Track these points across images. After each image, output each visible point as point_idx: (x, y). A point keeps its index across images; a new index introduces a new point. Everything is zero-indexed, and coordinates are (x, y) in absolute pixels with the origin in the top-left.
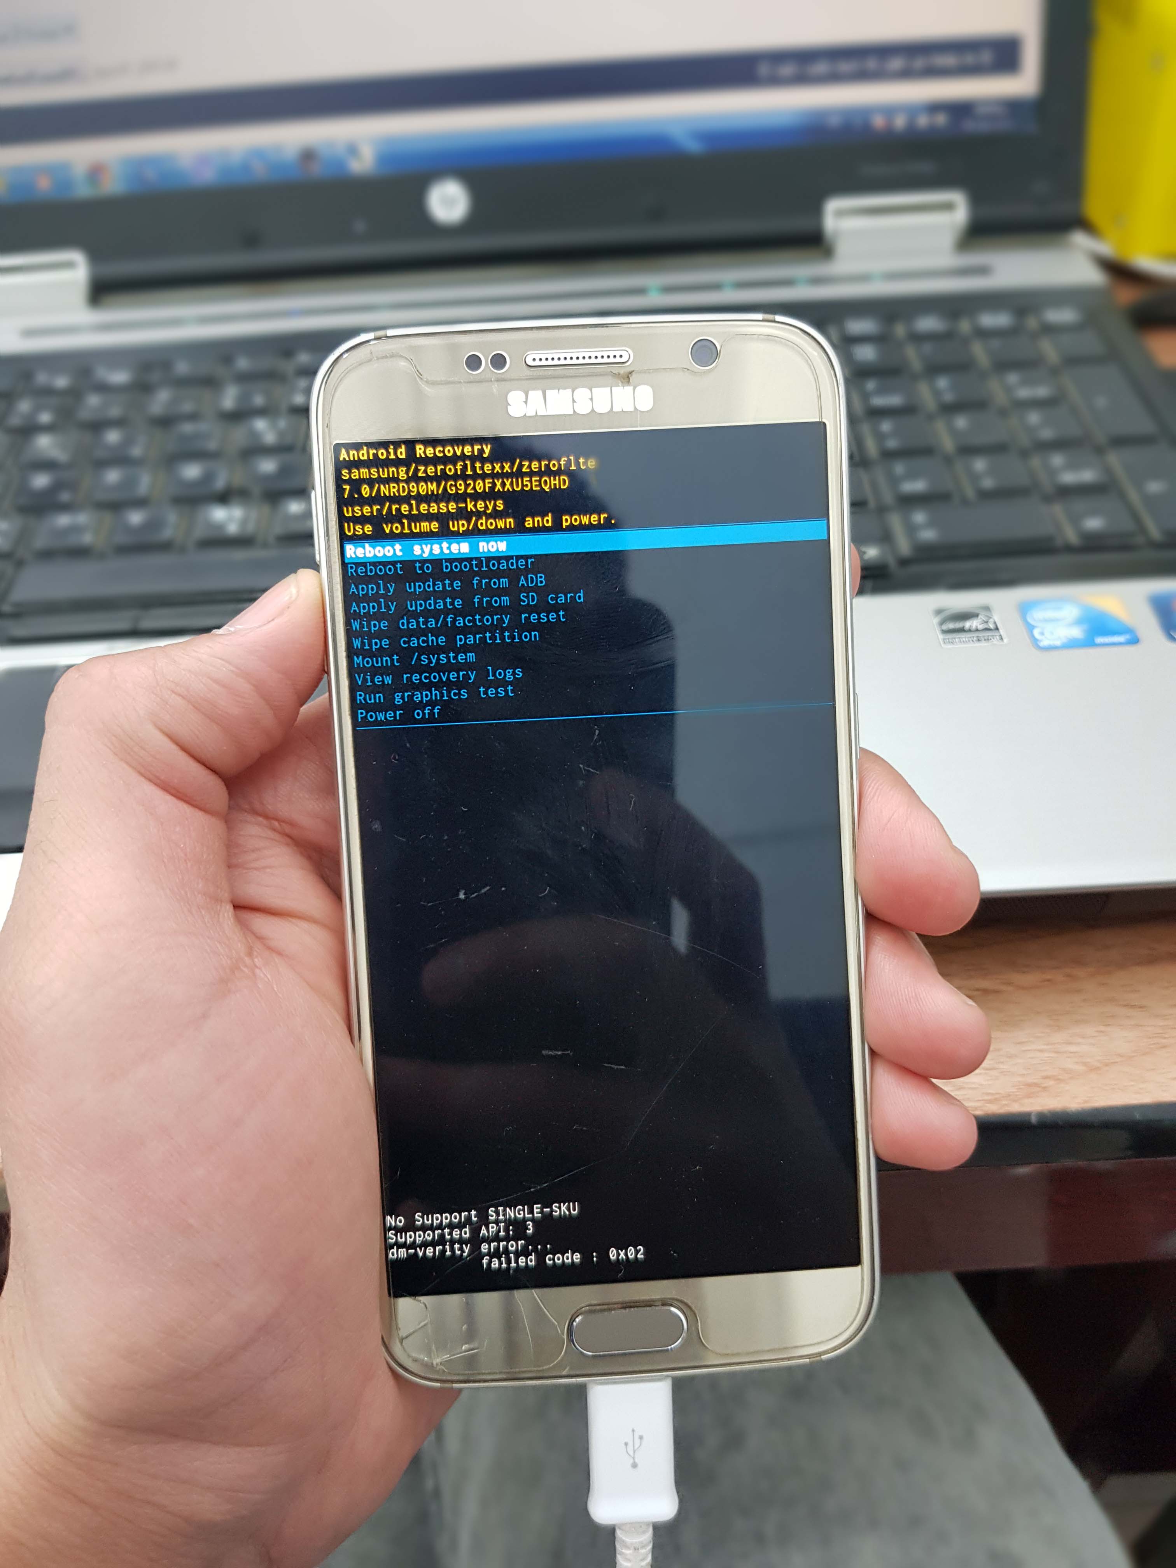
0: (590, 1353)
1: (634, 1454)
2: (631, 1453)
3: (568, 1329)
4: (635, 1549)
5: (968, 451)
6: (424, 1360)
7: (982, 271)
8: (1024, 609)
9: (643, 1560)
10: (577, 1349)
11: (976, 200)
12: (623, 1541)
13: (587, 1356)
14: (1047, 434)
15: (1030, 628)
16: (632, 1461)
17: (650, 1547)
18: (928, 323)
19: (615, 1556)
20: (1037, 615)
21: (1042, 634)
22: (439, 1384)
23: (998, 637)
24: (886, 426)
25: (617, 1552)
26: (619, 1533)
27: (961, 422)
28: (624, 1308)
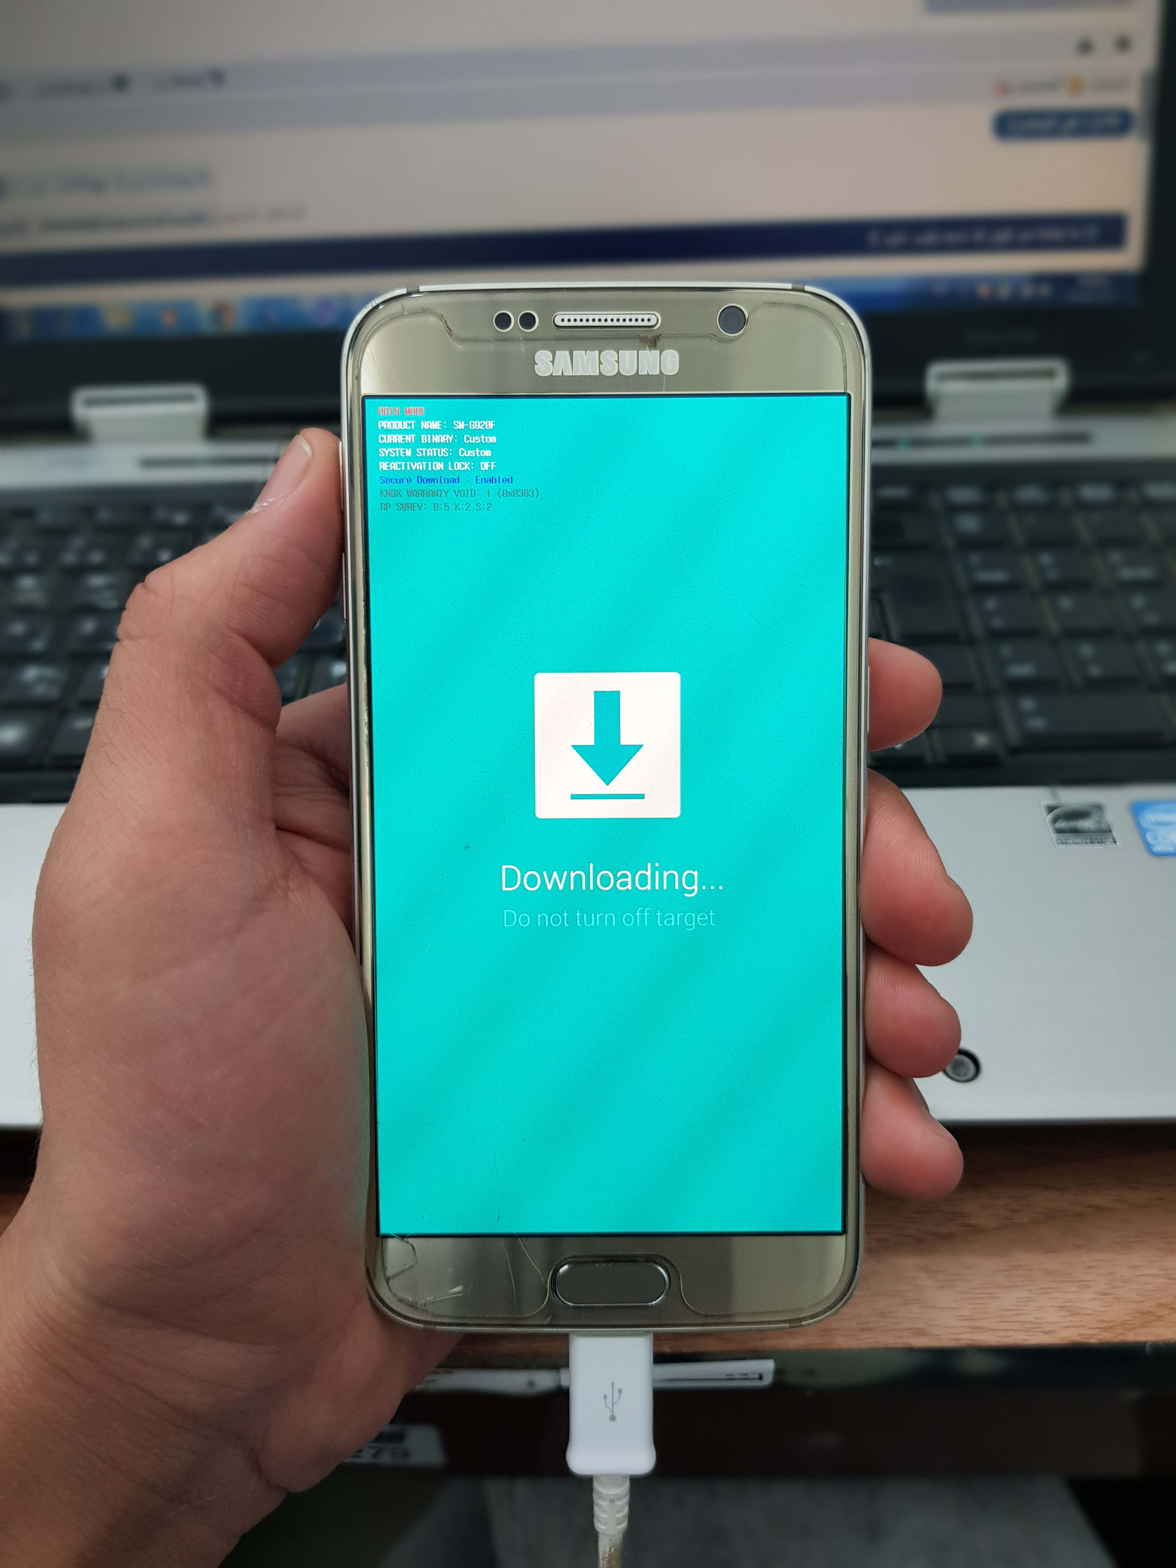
0: (571, 1304)
1: (613, 1408)
2: (610, 1405)
3: (551, 1279)
4: (611, 1501)
5: (1075, 634)
6: (409, 1300)
7: (1082, 438)
8: (1137, 809)
9: (619, 1512)
10: (560, 1299)
11: (1077, 369)
12: (600, 1493)
13: (568, 1306)
14: (1151, 619)
15: (1142, 832)
16: (610, 1414)
17: (627, 1499)
18: (1030, 494)
19: (592, 1508)
20: (1150, 817)
21: (1155, 838)
22: (422, 1326)
23: (1111, 839)
24: (991, 604)
25: (595, 1504)
26: (597, 1486)
27: (1066, 603)
28: (608, 1262)
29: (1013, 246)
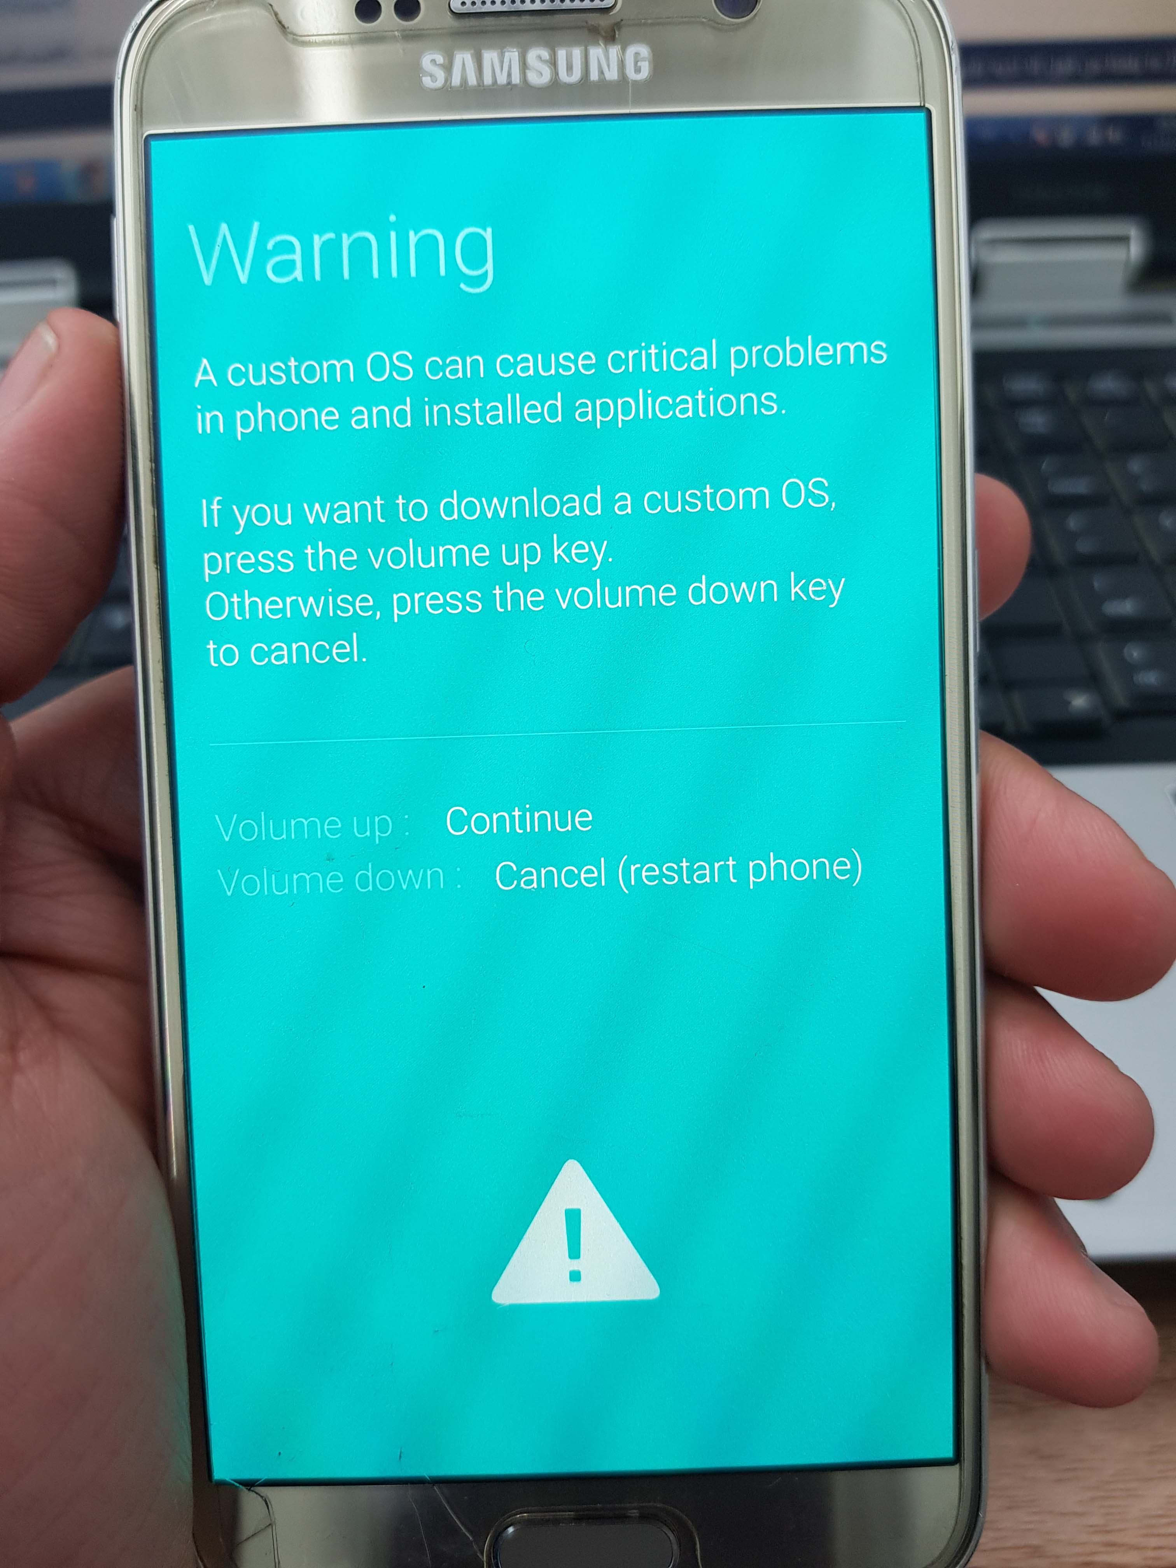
7: (1163, 319)
18: (1108, 385)
28: (579, 1519)
29: (1077, 80)
